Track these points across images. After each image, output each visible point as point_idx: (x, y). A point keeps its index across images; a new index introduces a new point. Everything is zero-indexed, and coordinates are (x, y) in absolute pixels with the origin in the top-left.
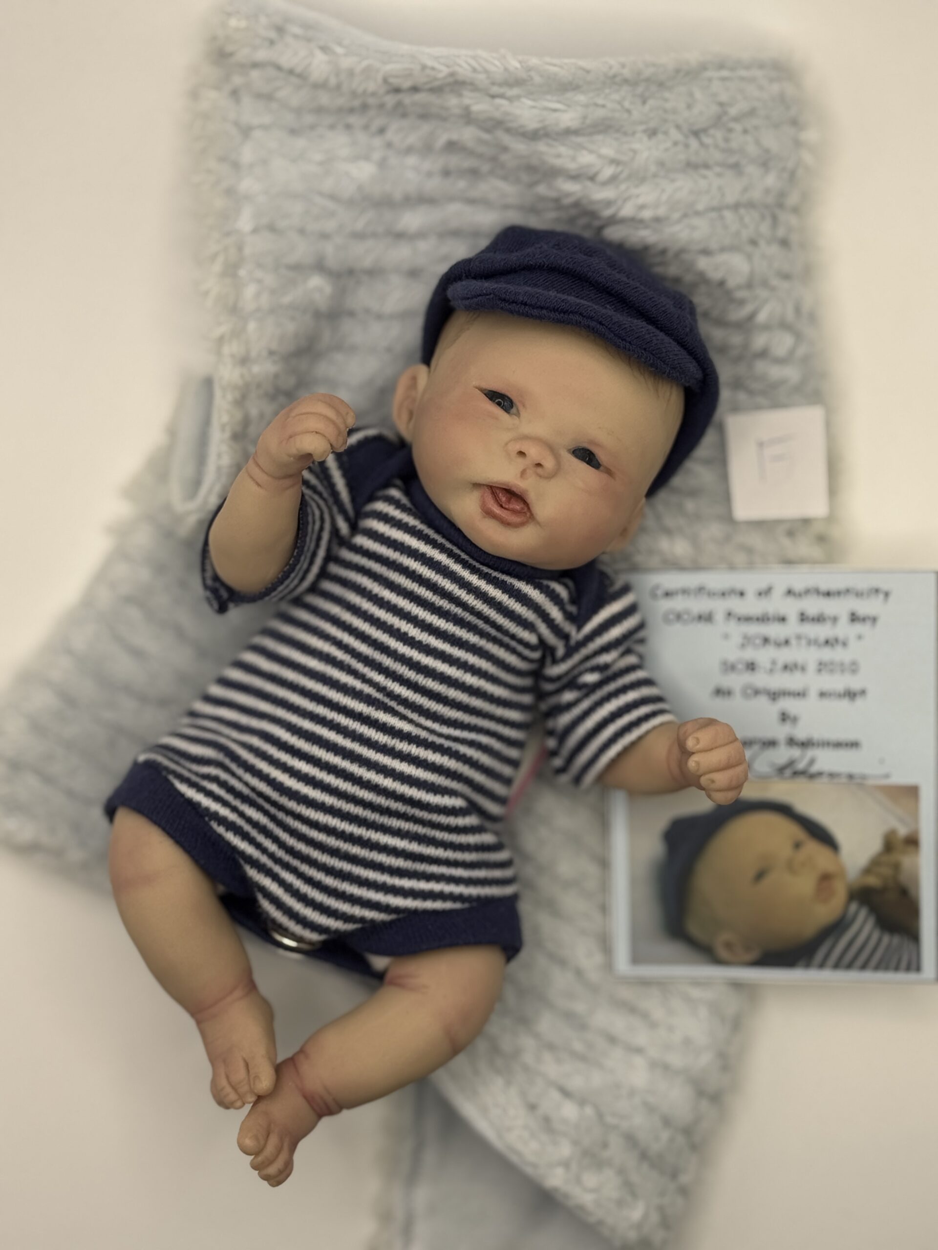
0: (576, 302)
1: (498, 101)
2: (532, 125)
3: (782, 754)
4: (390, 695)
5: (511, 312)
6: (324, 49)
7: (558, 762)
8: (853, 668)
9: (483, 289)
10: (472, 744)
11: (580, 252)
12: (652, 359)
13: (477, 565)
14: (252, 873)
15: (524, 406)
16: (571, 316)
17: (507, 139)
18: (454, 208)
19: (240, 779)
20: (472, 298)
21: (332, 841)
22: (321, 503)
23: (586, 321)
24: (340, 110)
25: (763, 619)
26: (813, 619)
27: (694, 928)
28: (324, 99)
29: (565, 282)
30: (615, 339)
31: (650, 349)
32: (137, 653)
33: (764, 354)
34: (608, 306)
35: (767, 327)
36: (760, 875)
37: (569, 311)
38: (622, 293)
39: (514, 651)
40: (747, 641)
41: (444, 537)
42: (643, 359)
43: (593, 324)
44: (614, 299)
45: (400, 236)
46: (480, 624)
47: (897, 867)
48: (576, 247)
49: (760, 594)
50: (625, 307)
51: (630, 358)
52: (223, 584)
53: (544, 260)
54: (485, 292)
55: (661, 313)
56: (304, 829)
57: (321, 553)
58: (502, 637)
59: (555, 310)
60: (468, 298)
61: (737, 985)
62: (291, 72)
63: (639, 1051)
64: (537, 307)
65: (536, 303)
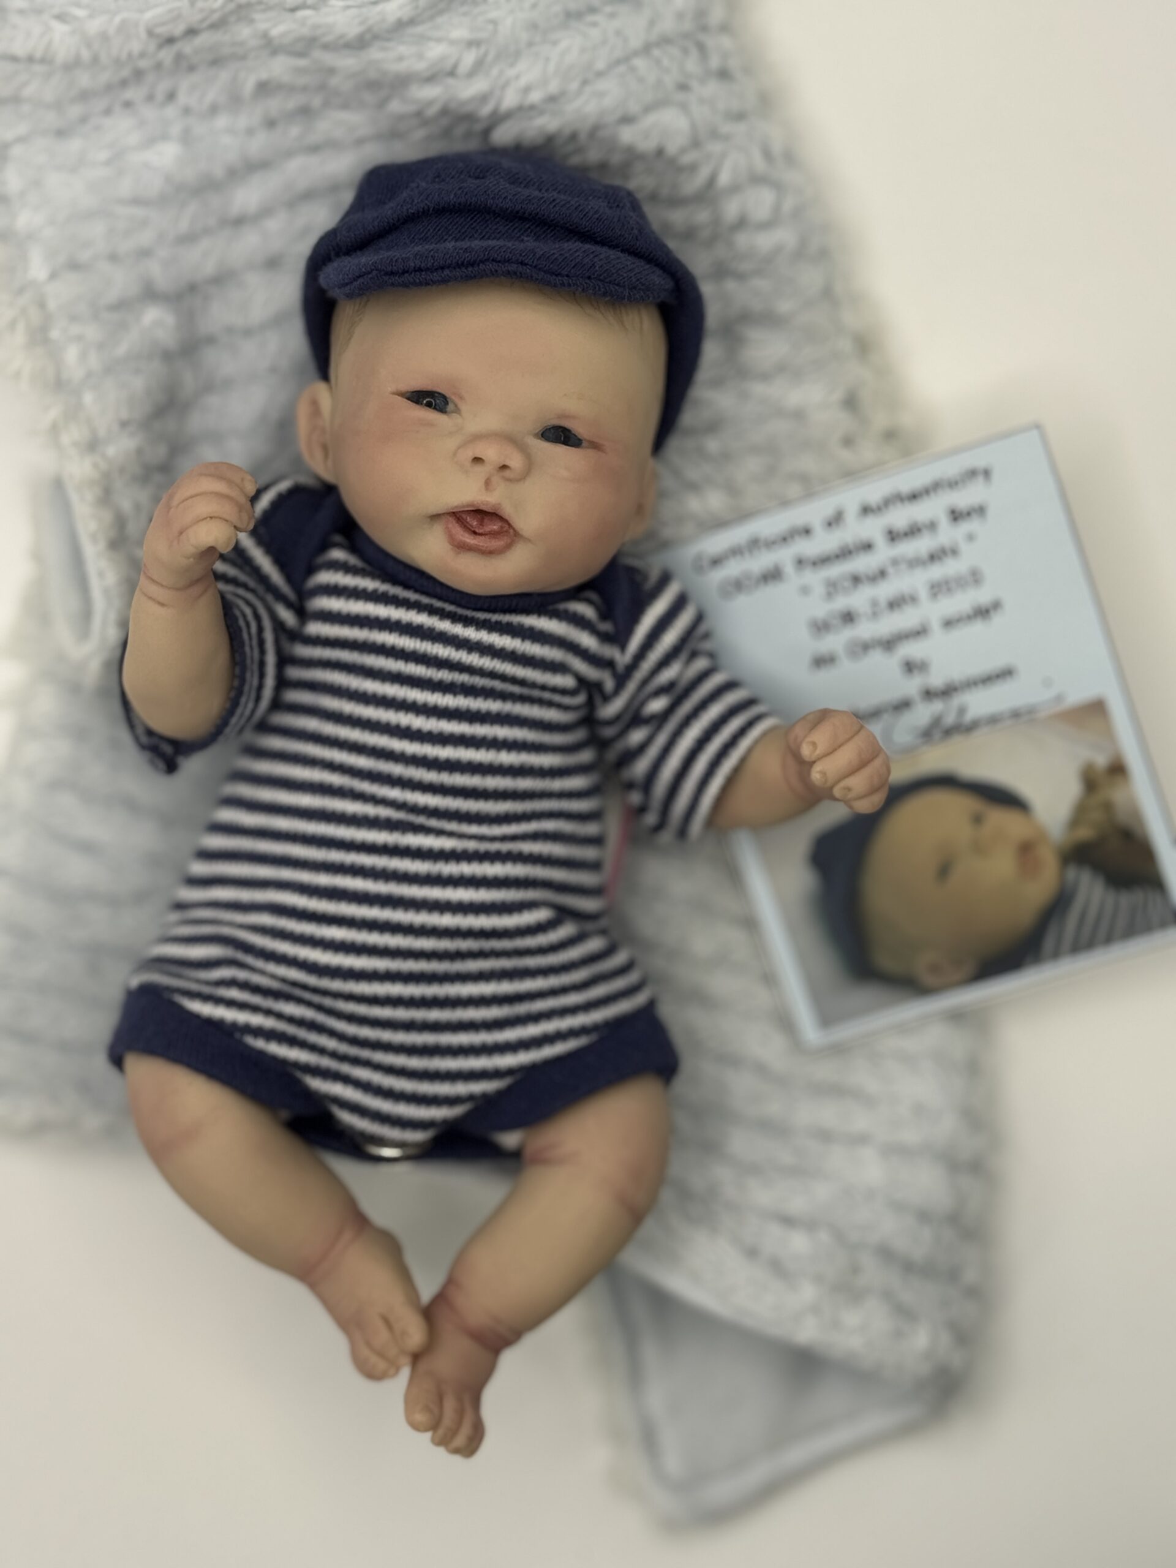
0: (483, 247)
1: (301, 14)
2: (353, 31)
3: (923, 714)
4: (414, 809)
5: (406, 285)
6: (61, 17)
7: (651, 819)
8: (975, 577)
9: (361, 267)
10: (535, 836)
11: (470, 176)
12: (602, 286)
13: (469, 613)
14: (316, 1084)
15: (461, 398)
16: (482, 266)
17: (329, 59)
18: (295, 165)
19: (262, 972)
20: (351, 283)
21: (402, 1014)
22: (249, 596)
23: (503, 267)
24: (109, 88)
25: (844, 553)
26: (906, 534)
27: (885, 961)
28: (84, 80)
29: (462, 223)
30: (547, 277)
31: (596, 274)
32: (87, 848)
33: (742, 223)
34: (526, 239)
35: (735, 188)
36: (944, 871)
37: (478, 260)
38: (538, 213)
39: (550, 704)
40: (832, 588)
41: (416, 591)
42: (591, 291)
43: (513, 267)
44: (531, 223)
45: (239, 222)
46: (498, 685)
47: (1108, 807)
48: (461, 172)
49: (830, 524)
50: (547, 229)
51: (574, 294)
52: (162, 738)
53: (426, 202)
54: (363, 270)
55: (595, 222)
56: (362, 1010)
57: (271, 659)
58: (529, 693)
59: (460, 265)
60: (347, 284)
61: (957, 1017)
62: (30, 59)
63: (861, 1139)
64: (436, 269)
65: (433, 264)
